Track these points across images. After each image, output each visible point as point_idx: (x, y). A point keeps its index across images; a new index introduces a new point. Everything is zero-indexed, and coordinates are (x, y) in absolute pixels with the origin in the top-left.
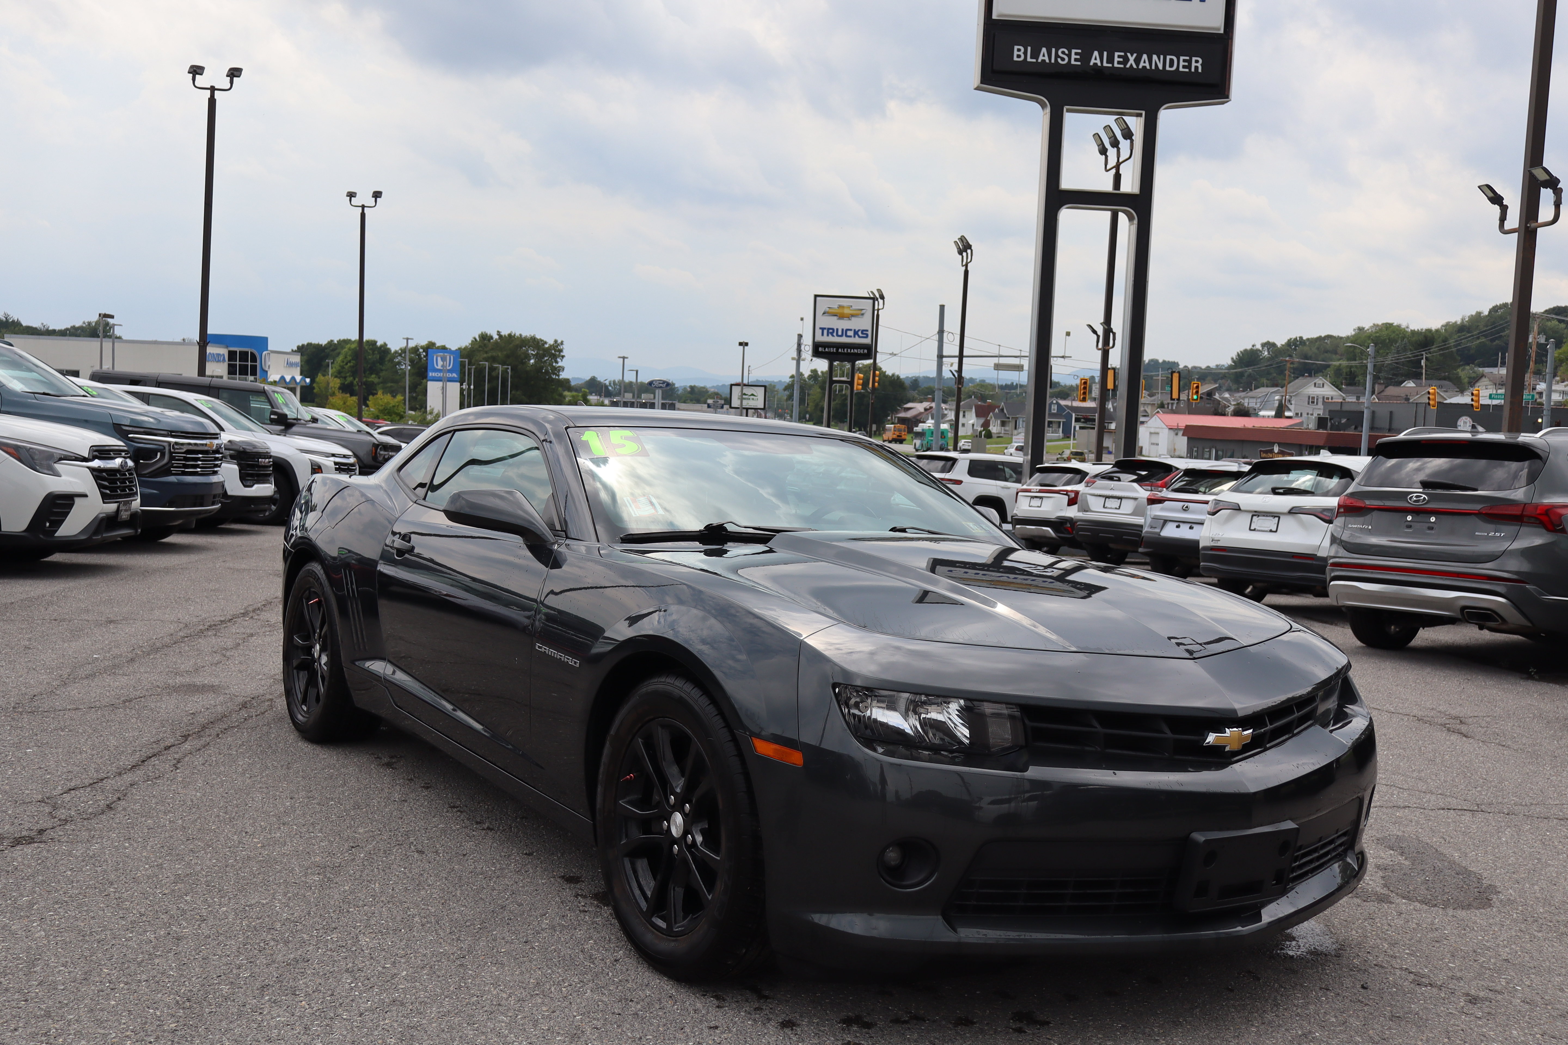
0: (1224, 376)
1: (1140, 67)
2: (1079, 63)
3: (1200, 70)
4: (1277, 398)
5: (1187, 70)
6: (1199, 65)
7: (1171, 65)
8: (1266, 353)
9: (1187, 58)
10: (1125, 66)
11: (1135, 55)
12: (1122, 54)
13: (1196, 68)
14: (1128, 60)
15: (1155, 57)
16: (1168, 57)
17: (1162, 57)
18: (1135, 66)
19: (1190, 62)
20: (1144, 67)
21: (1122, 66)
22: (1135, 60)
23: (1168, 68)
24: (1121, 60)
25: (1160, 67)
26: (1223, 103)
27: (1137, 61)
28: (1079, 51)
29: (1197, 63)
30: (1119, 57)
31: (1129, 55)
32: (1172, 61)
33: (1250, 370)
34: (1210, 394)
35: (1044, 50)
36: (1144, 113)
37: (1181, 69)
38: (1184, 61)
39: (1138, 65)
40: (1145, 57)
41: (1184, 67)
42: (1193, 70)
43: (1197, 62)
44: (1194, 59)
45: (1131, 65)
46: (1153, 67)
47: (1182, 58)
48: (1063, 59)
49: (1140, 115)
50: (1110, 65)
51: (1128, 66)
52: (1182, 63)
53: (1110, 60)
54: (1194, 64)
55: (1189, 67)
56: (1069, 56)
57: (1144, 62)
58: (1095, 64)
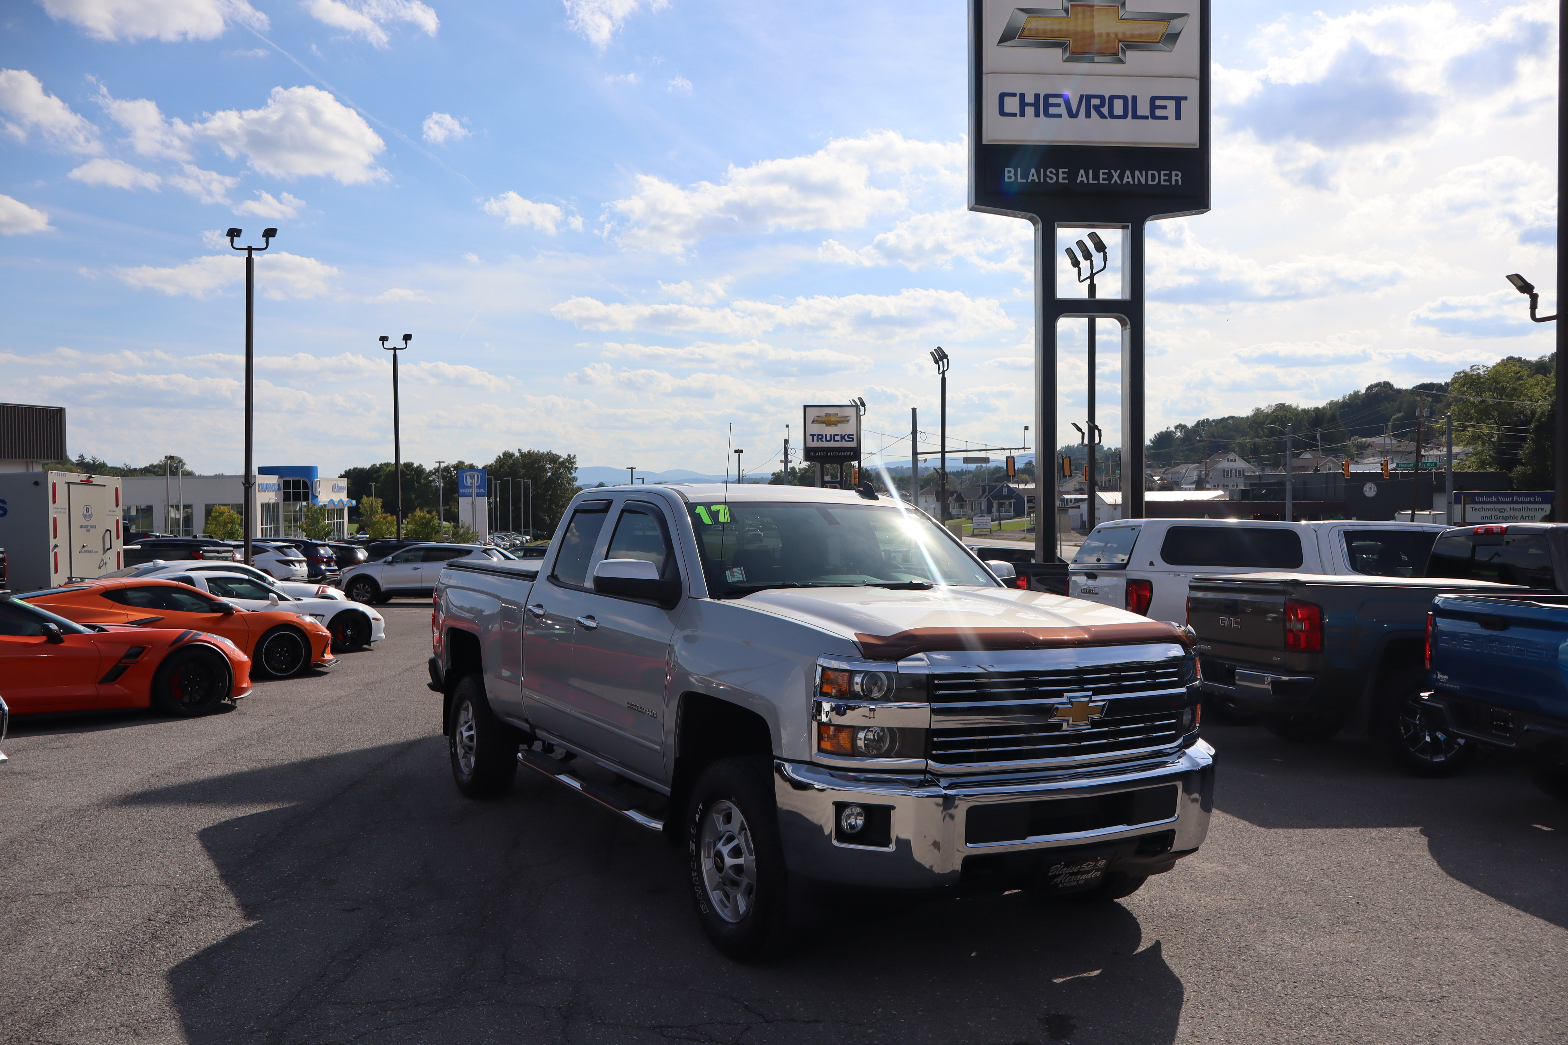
1: (1124, 182)
2: (1067, 181)
3: (1180, 183)
5: (1168, 183)
6: (1179, 178)
7: (1153, 179)
9: (1168, 172)
10: (1110, 181)
11: (1118, 172)
12: (1107, 171)
13: (1177, 181)
14: (1113, 176)
15: (1137, 173)
16: (1150, 173)
17: (1144, 172)
18: (1119, 182)
19: (1170, 175)
20: (1128, 183)
21: (1107, 182)
22: (1118, 176)
23: (1150, 182)
24: (1106, 176)
25: (1143, 181)
26: (1204, 213)
27: (1121, 177)
28: (1066, 170)
29: (1177, 177)
30: (1104, 174)
31: (1113, 172)
32: (1153, 176)
35: (1033, 171)
36: (1130, 226)
37: (1162, 183)
38: (1165, 175)
39: (1122, 180)
40: (1128, 172)
41: (1165, 181)
42: (1173, 183)
43: (1177, 175)
44: (1174, 173)
45: (1116, 181)
46: (1136, 182)
47: (1162, 173)
48: (1051, 179)
49: (1126, 227)
50: (1096, 182)
51: (1113, 182)
52: (1162, 178)
53: (1096, 177)
54: (1174, 178)
55: (1170, 180)
56: (1057, 175)
57: (1128, 178)
58: (1082, 182)
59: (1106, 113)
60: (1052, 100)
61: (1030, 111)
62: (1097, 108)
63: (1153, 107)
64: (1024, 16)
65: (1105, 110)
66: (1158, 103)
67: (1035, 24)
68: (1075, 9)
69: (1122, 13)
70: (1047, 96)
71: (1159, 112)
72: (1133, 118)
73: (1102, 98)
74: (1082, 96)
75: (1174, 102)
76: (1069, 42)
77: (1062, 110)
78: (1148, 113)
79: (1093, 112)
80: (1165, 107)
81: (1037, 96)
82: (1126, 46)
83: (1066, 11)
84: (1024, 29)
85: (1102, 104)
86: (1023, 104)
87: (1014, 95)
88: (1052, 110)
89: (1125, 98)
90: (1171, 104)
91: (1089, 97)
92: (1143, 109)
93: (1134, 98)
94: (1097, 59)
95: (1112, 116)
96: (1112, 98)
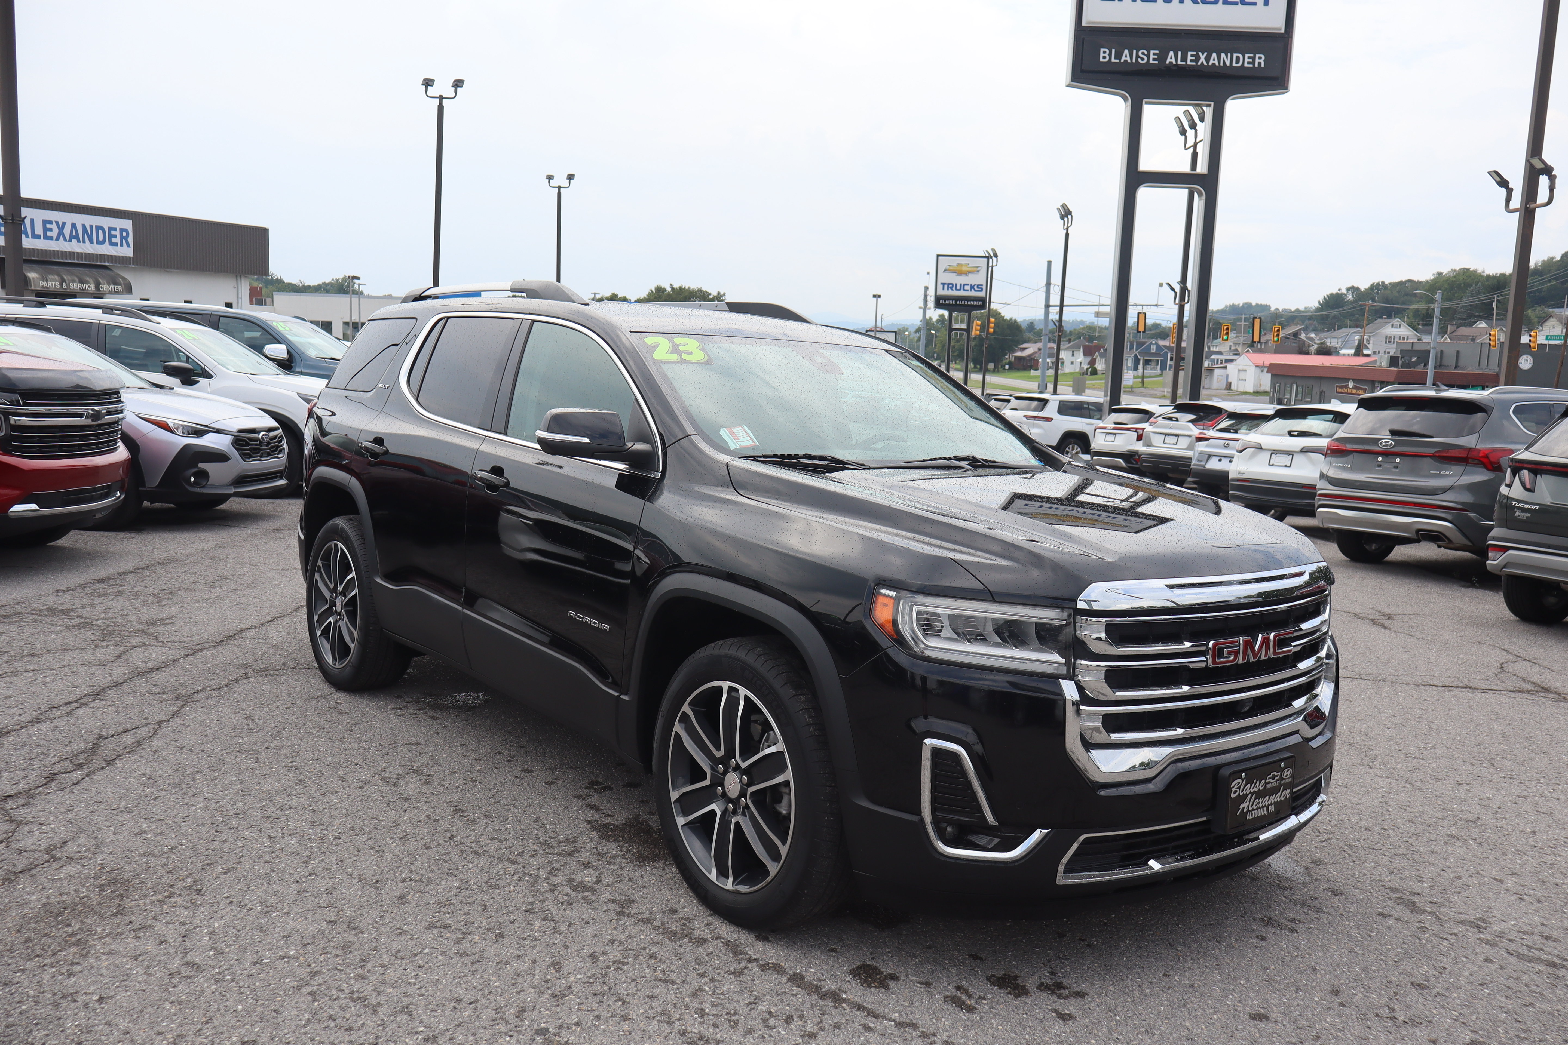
0: (1312, 318)
1: (1210, 64)
2: (1157, 62)
3: (1263, 65)
4: (1356, 338)
5: (1251, 66)
6: (1262, 61)
7: (1237, 62)
8: (1351, 297)
9: (1252, 55)
10: (1197, 63)
11: (1206, 54)
12: (1195, 53)
13: (1260, 63)
14: (1200, 58)
15: (1223, 55)
16: (1235, 55)
17: (1229, 55)
18: (1205, 64)
19: (1254, 58)
20: (1214, 64)
21: (1194, 64)
22: (1206, 59)
23: (1234, 64)
24: (1194, 58)
25: (1228, 63)
26: (1283, 93)
27: (1208, 59)
28: (1157, 52)
29: (1260, 60)
30: (1192, 55)
31: (1200, 54)
32: (1238, 58)
34: (1295, 335)
35: (1126, 51)
36: (1212, 103)
37: (1246, 65)
38: (1249, 58)
39: (1208, 62)
40: (1214, 55)
41: (1249, 63)
42: (1256, 65)
43: (1260, 58)
44: (1257, 56)
45: (1202, 63)
46: (1222, 64)
47: (1247, 55)
48: (1143, 59)
49: (1209, 106)
50: (1184, 63)
51: (1199, 63)
52: (1247, 60)
53: (1184, 59)
54: (1257, 60)
55: (1253, 63)
56: (1148, 56)
57: (1214, 60)
58: (1171, 63)
72: (1223, 4)
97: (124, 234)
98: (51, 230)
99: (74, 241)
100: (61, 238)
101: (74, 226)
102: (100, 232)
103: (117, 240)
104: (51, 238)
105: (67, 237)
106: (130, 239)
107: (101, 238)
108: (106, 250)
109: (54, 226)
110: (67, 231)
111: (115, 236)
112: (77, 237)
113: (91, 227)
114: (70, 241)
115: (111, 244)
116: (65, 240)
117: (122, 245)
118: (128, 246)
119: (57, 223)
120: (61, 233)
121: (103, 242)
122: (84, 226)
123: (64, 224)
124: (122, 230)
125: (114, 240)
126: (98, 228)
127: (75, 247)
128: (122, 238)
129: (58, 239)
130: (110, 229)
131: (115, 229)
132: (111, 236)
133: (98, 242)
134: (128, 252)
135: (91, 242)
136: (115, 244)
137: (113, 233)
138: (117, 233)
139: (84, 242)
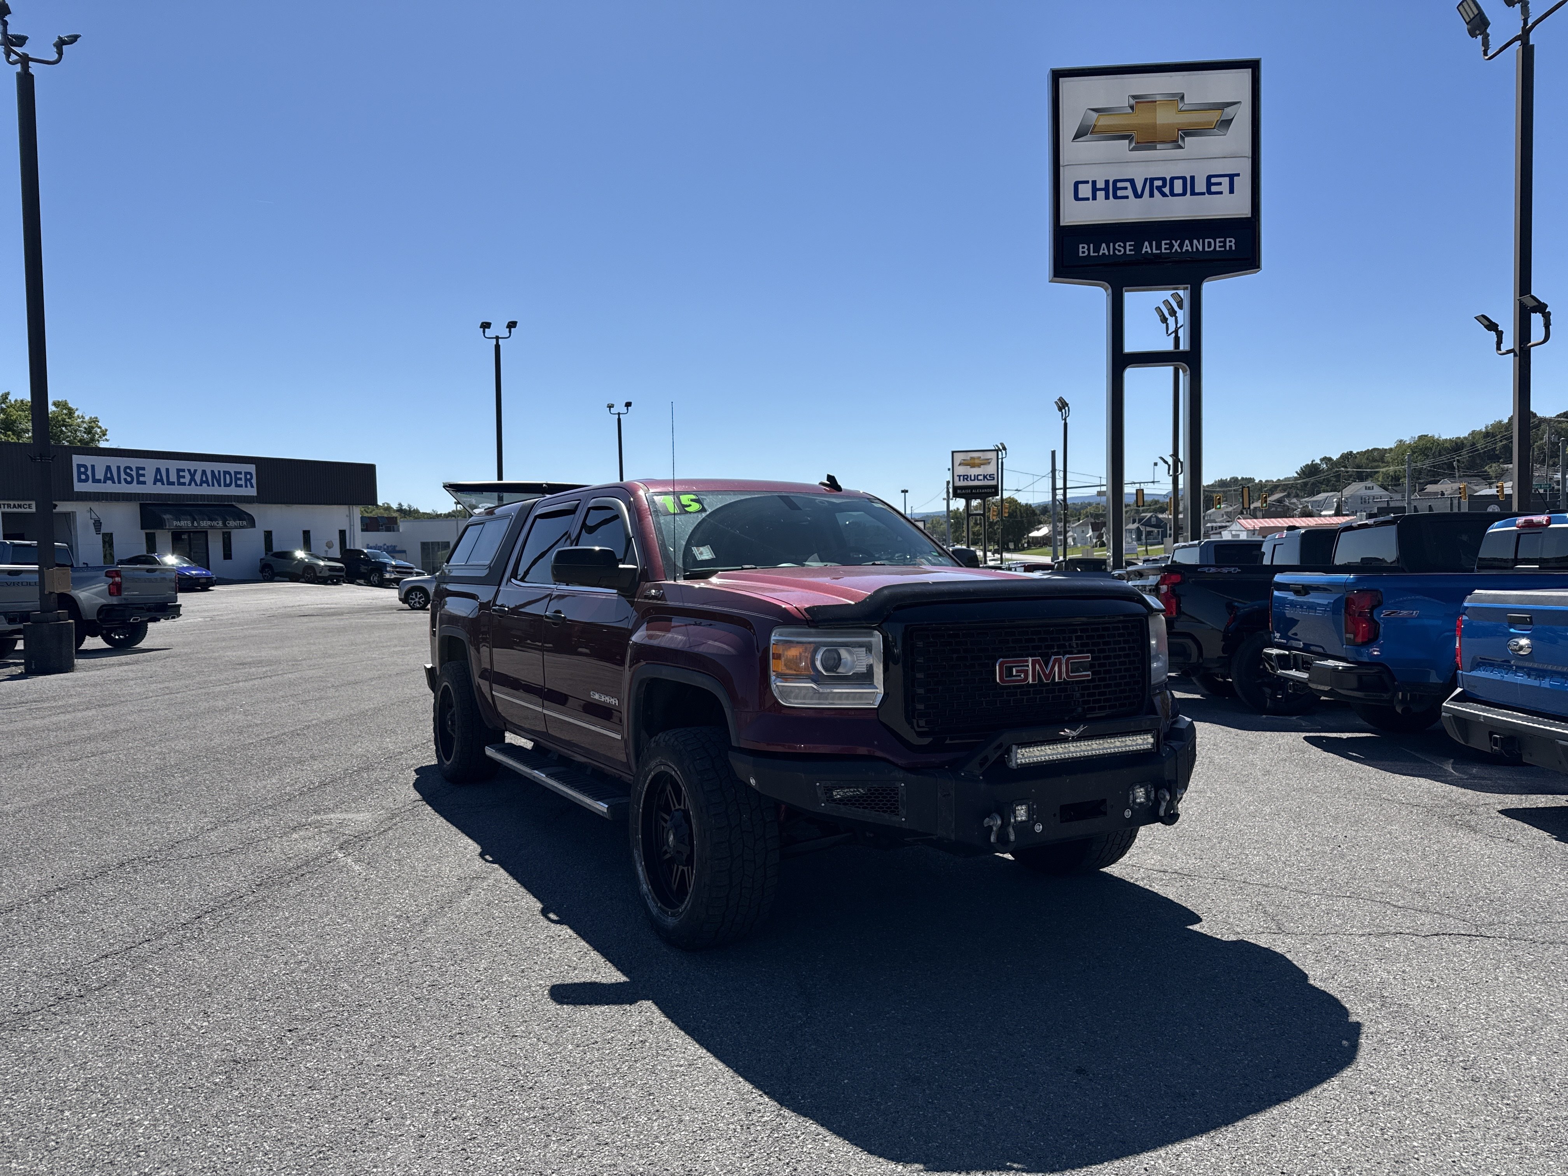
0: (1292, 486)
1: (1184, 250)
2: (1133, 253)
4: (1335, 500)
5: (1223, 249)
7: (1209, 246)
8: (1325, 466)
9: (1223, 239)
10: (1171, 250)
11: (1179, 241)
12: (1168, 241)
13: (1231, 247)
14: (1174, 246)
15: (1195, 241)
16: (1206, 241)
17: (1201, 241)
18: (1179, 250)
19: (1224, 242)
20: (1187, 250)
21: (1169, 251)
22: (1179, 246)
23: (1206, 249)
24: (1167, 246)
25: (1200, 249)
26: (1256, 272)
27: (1181, 246)
28: (1133, 243)
29: (1231, 243)
30: (1166, 244)
31: (1174, 242)
32: (1209, 243)
33: (1312, 480)
34: (1280, 501)
35: (1104, 245)
36: (1189, 286)
37: (1218, 249)
38: (1220, 242)
39: (1181, 248)
40: (1187, 242)
41: (1220, 247)
42: (1228, 248)
43: (1230, 241)
44: (1228, 240)
45: (1176, 250)
46: (1195, 250)
47: (1218, 240)
48: (1120, 251)
49: (1186, 288)
50: (1159, 252)
51: (1173, 251)
52: (1218, 244)
53: (1159, 247)
54: (1228, 244)
55: (1224, 246)
56: (1125, 248)
57: (1187, 246)
58: (1147, 252)
59: (1168, 193)
60: (1119, 185)
61: (1101, 195)
62: (1159, 189)
63: (1209, 184)
64: (1095, 115)
65: (1166, 190)
66: (1213, 180)
67: (1104, 121)
68: (1139, 105)
69: (1181, 105)
70: (1115, 182)
71: (1214, 189)
72: (1191, 195)
73: (1164, 180)
74: (1146, 180)
75: (1227, 179)
76: (1134, 133)
77: (1129, 192)
78: (1205, 190)
79: (1156, 192)
80: (1220, 184)
81: (1107, 182)
82: (1184, 133)
83: (1132, 107)
84: (1095, 126)
85: (1164, 185)
86: (1095, 190)
87: (1087, 182)
88: (1120, 193)
89: (1184, 179)
90: (1225, 181)
91: (1152, 180)
92: (1201, 186)
93: (1192, 178)
94: (1158, 146)
95: (1173, 194)
96: (1172, 179)
97: (248, 477)
98: (184, 477)
99: (205, 485)
100: (193, 483)
101: (204, 472)
102: (228, 476)
103: (242, 482)
104: (184, 484)
105: (198, 482)
106: (254, 481)
107: (228, 482)
108: (233, 491)
109: (187, 474)
110: (198, 478)
111: (241, 479)
112: (207, 482)
113: (219, 472)
114: (201, 485)
115: (237, 486)
116: (196, 485)
117: (246, 486)
118: (252, 486)
119: (189, 471)
120: (193, 479)
121: (230, 485)
122: (213, 472)
123: (195, 471)
124: (246, 473)
125: (239, 482)
126: (225, 473)
127: (205, 490)
128: (246, 480)
129: (190, 484)
130: (236, 473)
131: (240, 473)
132: (237, 479)
133: (226, 485)
134: (253, 492)
135: (220, 485)
136: (241, 486)
137: (238, 476)
138: (242, 476)
139: (213, 485)
